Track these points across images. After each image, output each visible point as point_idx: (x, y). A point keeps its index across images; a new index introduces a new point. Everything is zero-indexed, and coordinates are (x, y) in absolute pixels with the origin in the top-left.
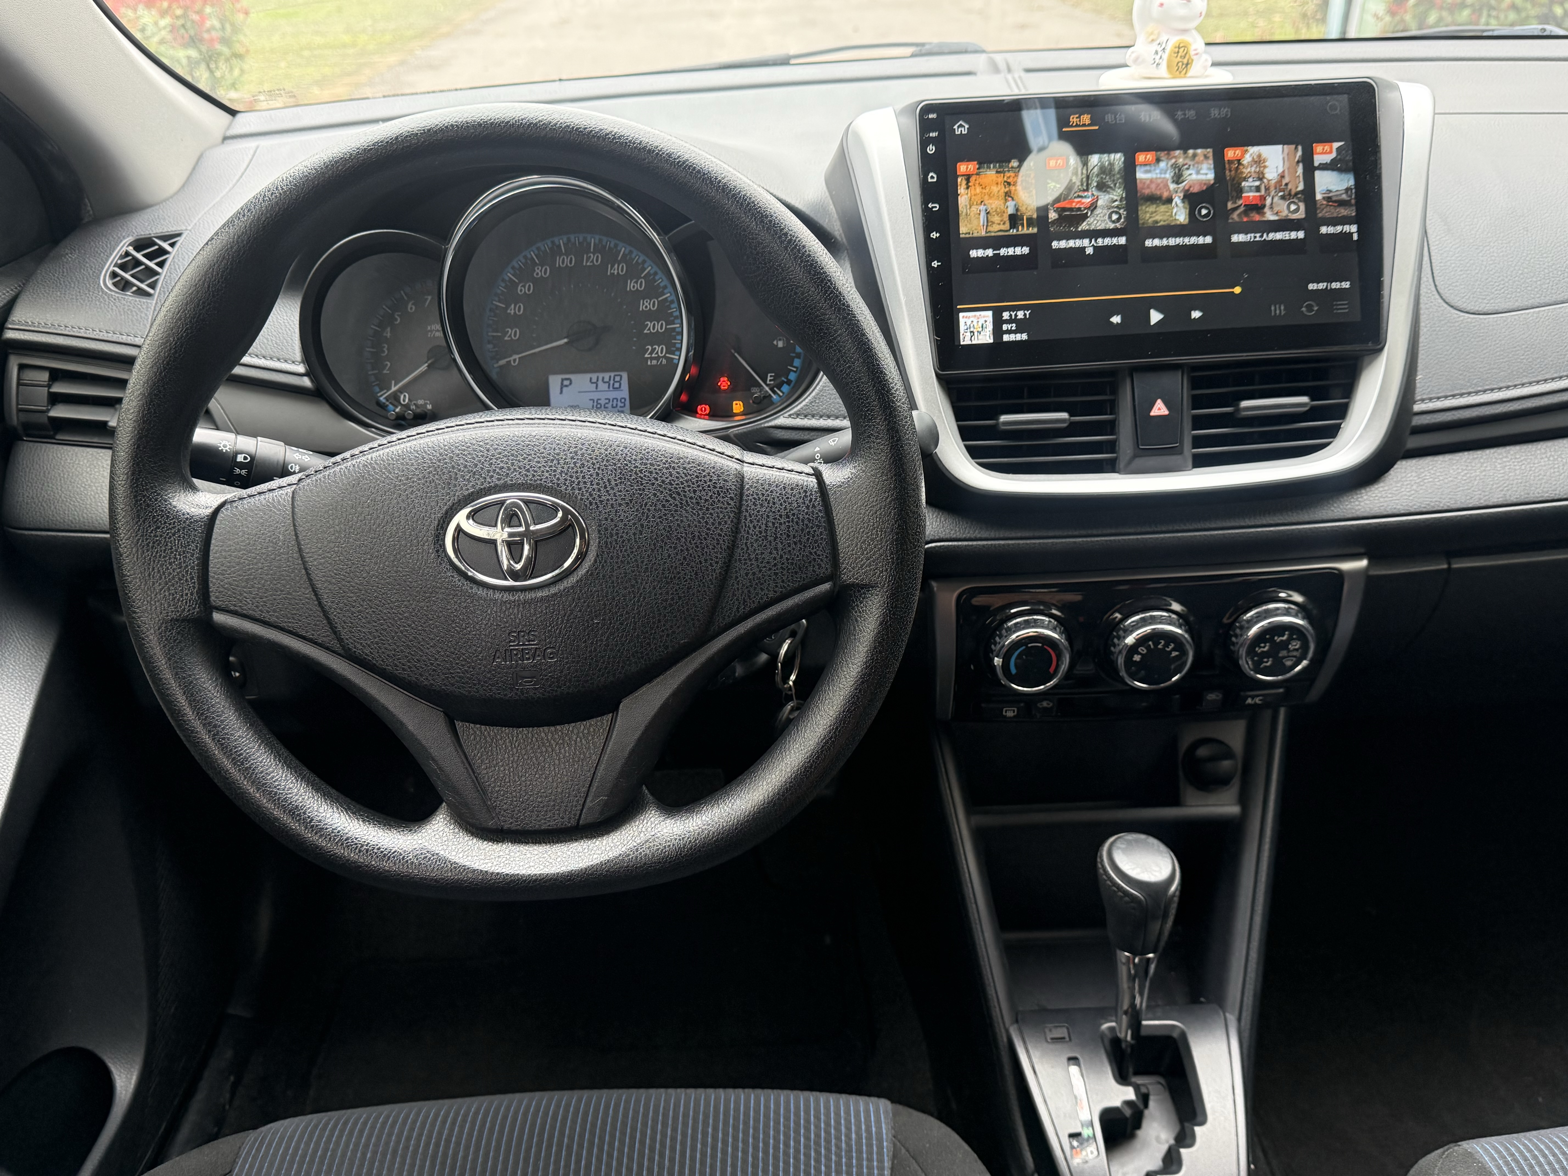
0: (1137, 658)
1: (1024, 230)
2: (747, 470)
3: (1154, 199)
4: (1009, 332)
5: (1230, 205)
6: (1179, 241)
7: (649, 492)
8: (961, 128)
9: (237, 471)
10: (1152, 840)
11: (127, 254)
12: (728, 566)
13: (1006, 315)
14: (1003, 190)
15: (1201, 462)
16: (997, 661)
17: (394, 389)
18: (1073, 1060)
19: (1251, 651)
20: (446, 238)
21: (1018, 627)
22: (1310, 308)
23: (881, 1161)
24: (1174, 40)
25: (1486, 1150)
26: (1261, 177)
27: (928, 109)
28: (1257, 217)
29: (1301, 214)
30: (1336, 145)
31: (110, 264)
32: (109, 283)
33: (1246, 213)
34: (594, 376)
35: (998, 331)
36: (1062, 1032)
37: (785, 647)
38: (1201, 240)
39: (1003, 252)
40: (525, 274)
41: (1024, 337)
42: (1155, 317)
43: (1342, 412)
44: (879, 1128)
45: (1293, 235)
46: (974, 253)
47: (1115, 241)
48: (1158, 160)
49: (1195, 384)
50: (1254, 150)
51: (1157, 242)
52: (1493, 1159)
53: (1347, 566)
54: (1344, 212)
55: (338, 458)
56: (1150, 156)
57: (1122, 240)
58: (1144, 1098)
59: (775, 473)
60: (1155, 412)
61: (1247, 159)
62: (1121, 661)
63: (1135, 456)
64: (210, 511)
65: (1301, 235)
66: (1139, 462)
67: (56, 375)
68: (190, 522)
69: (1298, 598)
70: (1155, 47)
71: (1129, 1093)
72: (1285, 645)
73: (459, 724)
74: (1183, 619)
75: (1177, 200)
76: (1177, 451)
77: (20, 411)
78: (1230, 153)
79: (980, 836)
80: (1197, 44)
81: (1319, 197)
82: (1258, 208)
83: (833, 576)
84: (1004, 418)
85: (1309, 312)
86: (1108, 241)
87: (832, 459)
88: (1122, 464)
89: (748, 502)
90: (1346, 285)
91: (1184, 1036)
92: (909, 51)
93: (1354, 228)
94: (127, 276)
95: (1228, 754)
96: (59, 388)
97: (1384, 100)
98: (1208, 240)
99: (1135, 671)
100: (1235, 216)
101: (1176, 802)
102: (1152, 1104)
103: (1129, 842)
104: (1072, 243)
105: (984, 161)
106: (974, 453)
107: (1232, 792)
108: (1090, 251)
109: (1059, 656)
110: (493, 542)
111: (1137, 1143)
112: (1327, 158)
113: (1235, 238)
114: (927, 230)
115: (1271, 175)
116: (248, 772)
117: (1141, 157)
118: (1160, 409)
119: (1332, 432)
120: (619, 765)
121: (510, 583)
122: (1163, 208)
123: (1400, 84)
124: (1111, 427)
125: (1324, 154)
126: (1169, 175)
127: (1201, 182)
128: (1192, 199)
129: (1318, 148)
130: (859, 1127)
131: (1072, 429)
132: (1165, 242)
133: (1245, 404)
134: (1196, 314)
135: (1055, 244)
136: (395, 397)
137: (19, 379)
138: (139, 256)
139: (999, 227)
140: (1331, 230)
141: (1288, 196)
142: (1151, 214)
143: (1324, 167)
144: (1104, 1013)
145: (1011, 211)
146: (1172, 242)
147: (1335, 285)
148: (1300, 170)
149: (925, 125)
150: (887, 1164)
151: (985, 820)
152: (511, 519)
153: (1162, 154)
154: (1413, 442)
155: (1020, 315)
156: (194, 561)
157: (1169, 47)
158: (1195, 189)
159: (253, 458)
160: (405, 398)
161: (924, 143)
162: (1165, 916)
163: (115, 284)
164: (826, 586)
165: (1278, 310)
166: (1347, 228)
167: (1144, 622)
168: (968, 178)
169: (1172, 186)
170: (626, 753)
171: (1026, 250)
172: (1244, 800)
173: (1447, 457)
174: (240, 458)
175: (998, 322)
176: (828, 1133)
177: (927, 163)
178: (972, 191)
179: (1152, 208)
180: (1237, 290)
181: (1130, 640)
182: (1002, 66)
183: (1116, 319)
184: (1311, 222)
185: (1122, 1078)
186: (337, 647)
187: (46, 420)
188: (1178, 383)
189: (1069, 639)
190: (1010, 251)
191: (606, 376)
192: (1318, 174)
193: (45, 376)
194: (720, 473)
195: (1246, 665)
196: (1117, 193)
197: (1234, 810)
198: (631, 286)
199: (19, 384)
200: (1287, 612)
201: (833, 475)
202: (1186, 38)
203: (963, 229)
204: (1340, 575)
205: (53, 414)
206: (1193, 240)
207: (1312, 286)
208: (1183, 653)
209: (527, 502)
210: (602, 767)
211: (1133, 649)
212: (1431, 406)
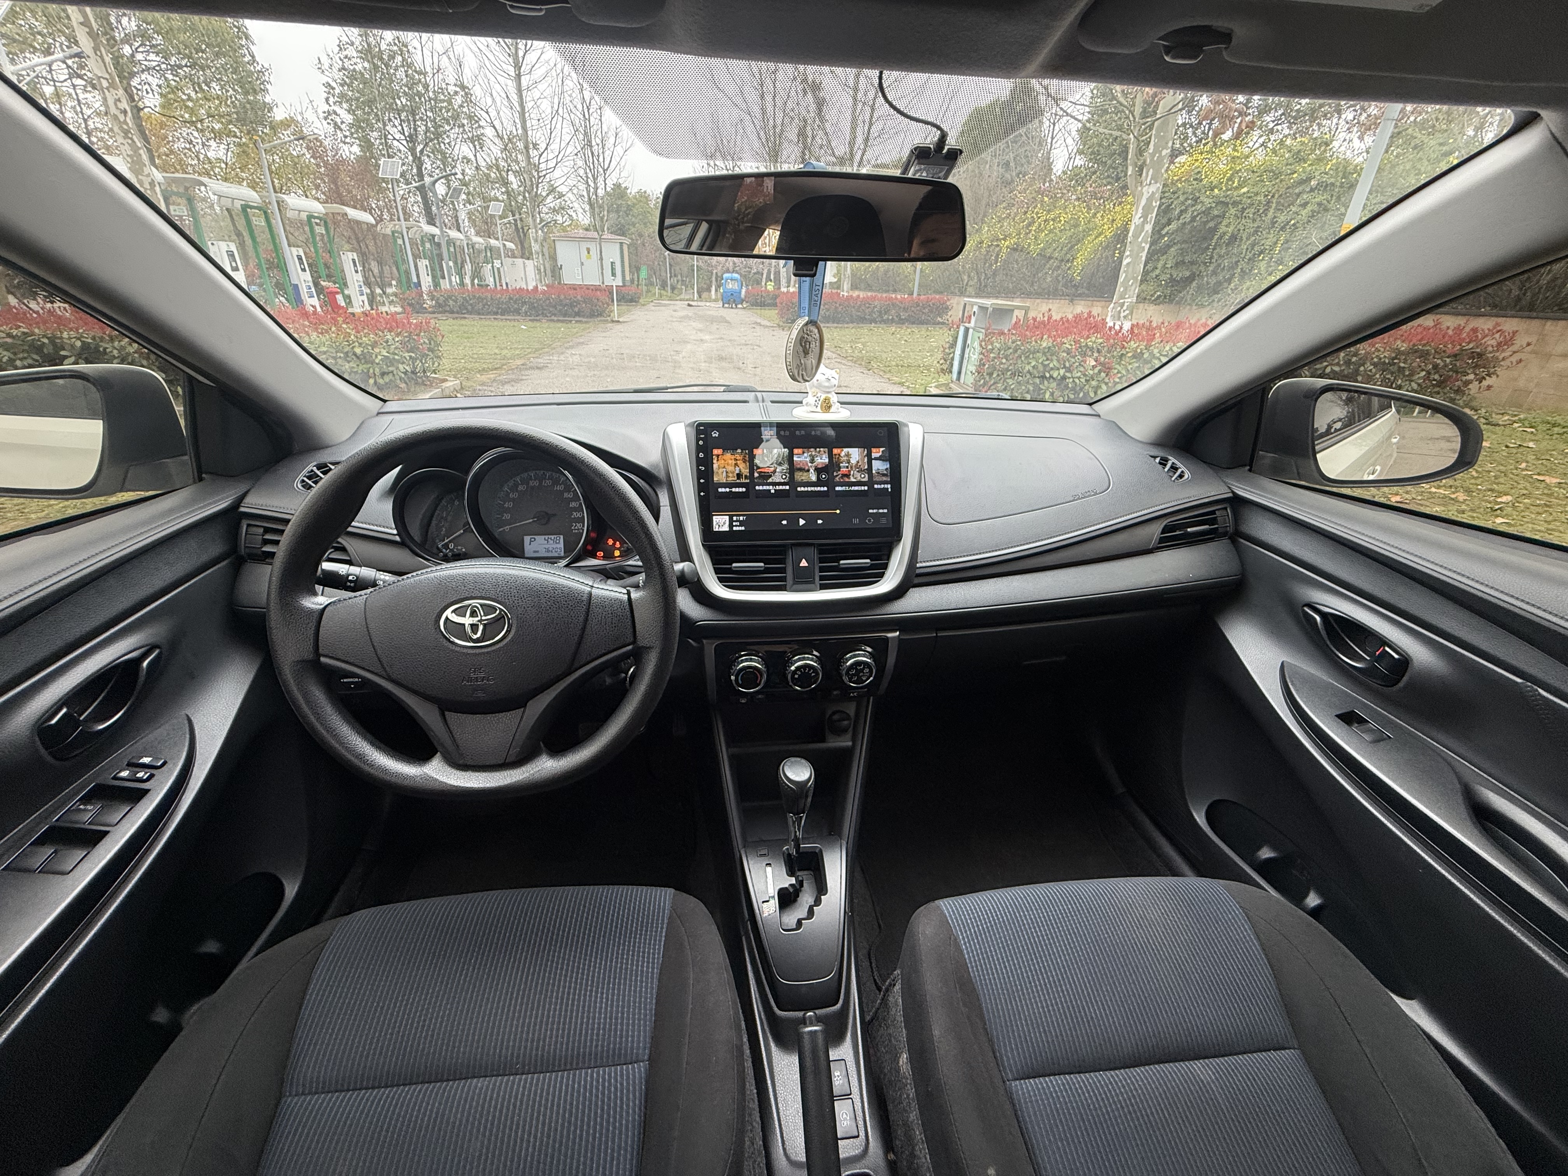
0: (796, 676)
1: (743, 481)
2: (594, 591)
3: (801, 470)
4: (736, 526)
5: (835, 474)
6: (813, 489)
7: (543, 601)
8: (715, 434)
9: (349, 584)
10: (803, 761)
11: (312, 471)
12: (581, 637)
13: (735, 518)
14: (734, 462)
15: (823, 587)
16: (733, 678)
17: (446, 541)
18: (769, 865)
19: (847, 673)
20: (467, 473)
21: (742, 661)
22: (869, 521)
23: (663, 920)
24: (824, 396)
25: (945, 905)
26: (849, 462)
27: (700, 424)
28: (847, 480)
29: (866, 479)
30: (882, 449)
31: (301, 477)
32: (299, 486)
33: (842, 477)
34: (546, 537)
35: (731, 526)
36: (765, 852)
37: (632, 670)
38: (822, 489)
39: (734, 490)
40: (514, 488)
41: (743, 528)
42: (802, 522)
43: (885, 567)
44: (665, 903)
45: (863, 488)
46: (720, 490)
47: (784, 487)
48: (804, 453)
49: (821, 552)
50: (846, 450)
51: (803, 489)
52: (947, 909)
53: (890, 635)
54: (884, 479)
55: (405, 577)
56: (800, 451)
57: (787, 487)
58: (801, 884)
59: (608, 593)
60: (801, 565)
61: (843, 454)
62: (789, 677)
63: (794, 584)
64: (322, 607)
65: (866, 488)
66: (795, 587)
67: (267, 530)
68: (311, 612)
69: (869, 649)
70: (815, 398)
71: (793, 881)
72: (862, 670)
73: (446, 713)
74: (819, 659)
75: (812, 470)
76: (813, 582)
77: (246, 547)
78: (835, 451)
79: (731, 758)
80: (834, 398)
81: (874, 472)
82: (848, 476)
83: (634, 642)
84: (734, 565)
85: (869, 522)
86: (781, 487)
87: (637, 586)
88: (788, 588)
89: (592, 607)
90: (886, 511)
91: (821, 851)
92: (722, 389)
93: (889, 486)
94: (310, 482)
95: (848, 717)
96: (268, 537)
97: (902, 431)
98: (826, 489)
99: (796, 682)
100: (837, 479)
101: (823, 740)
102: (805, 884)
103: (792, 762)
104: (765, 488)
105: (725, 449)
106: (721, 580)
107: (849, 735)
108: (773, 491)
109: (761, 675)
110: (464, 625)
111: (797, 904)
112: (878, 455)
113: (837, 489)
114: (699, 479)
115: (853, 461)
116: (336, 736)
117: (796, 451)
118: (804, 563)
119: (881, 575)
120: (527, 731)
121: (472, 644)
122: (805, 474)
123: (910, 424)
124: (783, 570)
125: (876, 453)
126: (808, 460)
127: (822, 463)
128: (818, 470)
129: (874, 450)
130: (655, 904)
131: (766, 571)
132: (806, 489)
133: (842, 562)
134: (820, 522)
135: (757, 488)
136: (446, 546)
137: (246, 531)
138: (318, 473)
139: (732, 479)
140: (879, 486)
141: (861, 471)
142: (799, 476)
143: (876, 459)
144: (786, 841)
145: (737, 472)
146: (809, 489)
147: (881, 511)
148: (866, 460)
149: (698, 432)
150: (666, 921)
151: (735, 750)
152: (473, 614)
153: (805, 450)
154: (917, 581)
155: (741, 518)
156: (312, 632)
157: (822, 399)
158: (820, 466)
159: (357, 578)
160: (451, 546)
161: (698, 440)
162: (807, 797)
163: (303, 486)
164: (630, 647)
165: (856, 521)
166: (886, 486)
167: (799, 660)
168: (718, 456)
169: (810, 464)
170: (530, 727)
171: (744, 490)
172: (854, 740)
173: (932, 587)
174: (350, 578)
175: (731, 521)
176: (639, 906)
177: (699, 449)
178: (719, 462)
179: (801, 473)
180: (838, 511)
181: (793, 668)
182: (760, 399)
183: (784, 522)
184: (870, 483)
185: (791, 873)
186: (383, 673)
187: (260, 553)
188: (813, 552)
189: (767, 666)
190: (737, 490)
191: (553, 537)
192: (873, 461)
193: (261, 530)
194: (580, 593)
195: (846, 679)
196: (786, 466)
197: (850, 744)
198: (566, 495)
199: (246, 534)
200: (864, 656)
201: (635, 595)
202: (829, 395)
203: (715, 479)
204: (887, 638)
205: (264, 549)
206: (819, 489)
207: (871, 511)
208: (817, 674)
209: (481, 605)
210: (518, 734)
211: (794, 672)
212: (924, 564)
